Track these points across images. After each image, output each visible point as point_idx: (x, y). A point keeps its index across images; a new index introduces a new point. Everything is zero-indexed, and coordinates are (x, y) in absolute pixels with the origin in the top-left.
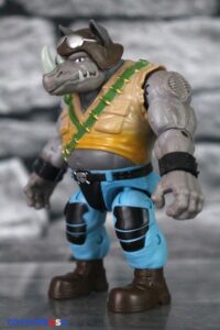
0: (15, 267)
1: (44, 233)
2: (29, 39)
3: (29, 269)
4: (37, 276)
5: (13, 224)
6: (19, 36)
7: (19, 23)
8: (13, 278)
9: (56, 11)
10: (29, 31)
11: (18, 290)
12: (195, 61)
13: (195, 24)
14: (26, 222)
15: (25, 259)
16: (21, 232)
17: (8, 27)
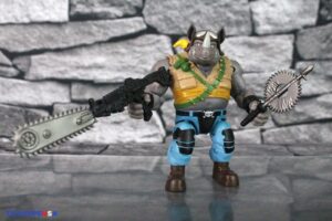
0: (150, 158)
1: (164, 142)
2: (159, 45)
3: (156, 159)
4: (160, 163)
5: (149, 136)
6: (154, 44)
7: (153, 37)
8: (148, 163)
9: (171, 32)
10: (158, 41)
11: (151, 169)
12: (240, 57)
13: (241, 39)
14: (155, 135)
15: (153, 154)
16: (152, 140)
17: (149, 39)
